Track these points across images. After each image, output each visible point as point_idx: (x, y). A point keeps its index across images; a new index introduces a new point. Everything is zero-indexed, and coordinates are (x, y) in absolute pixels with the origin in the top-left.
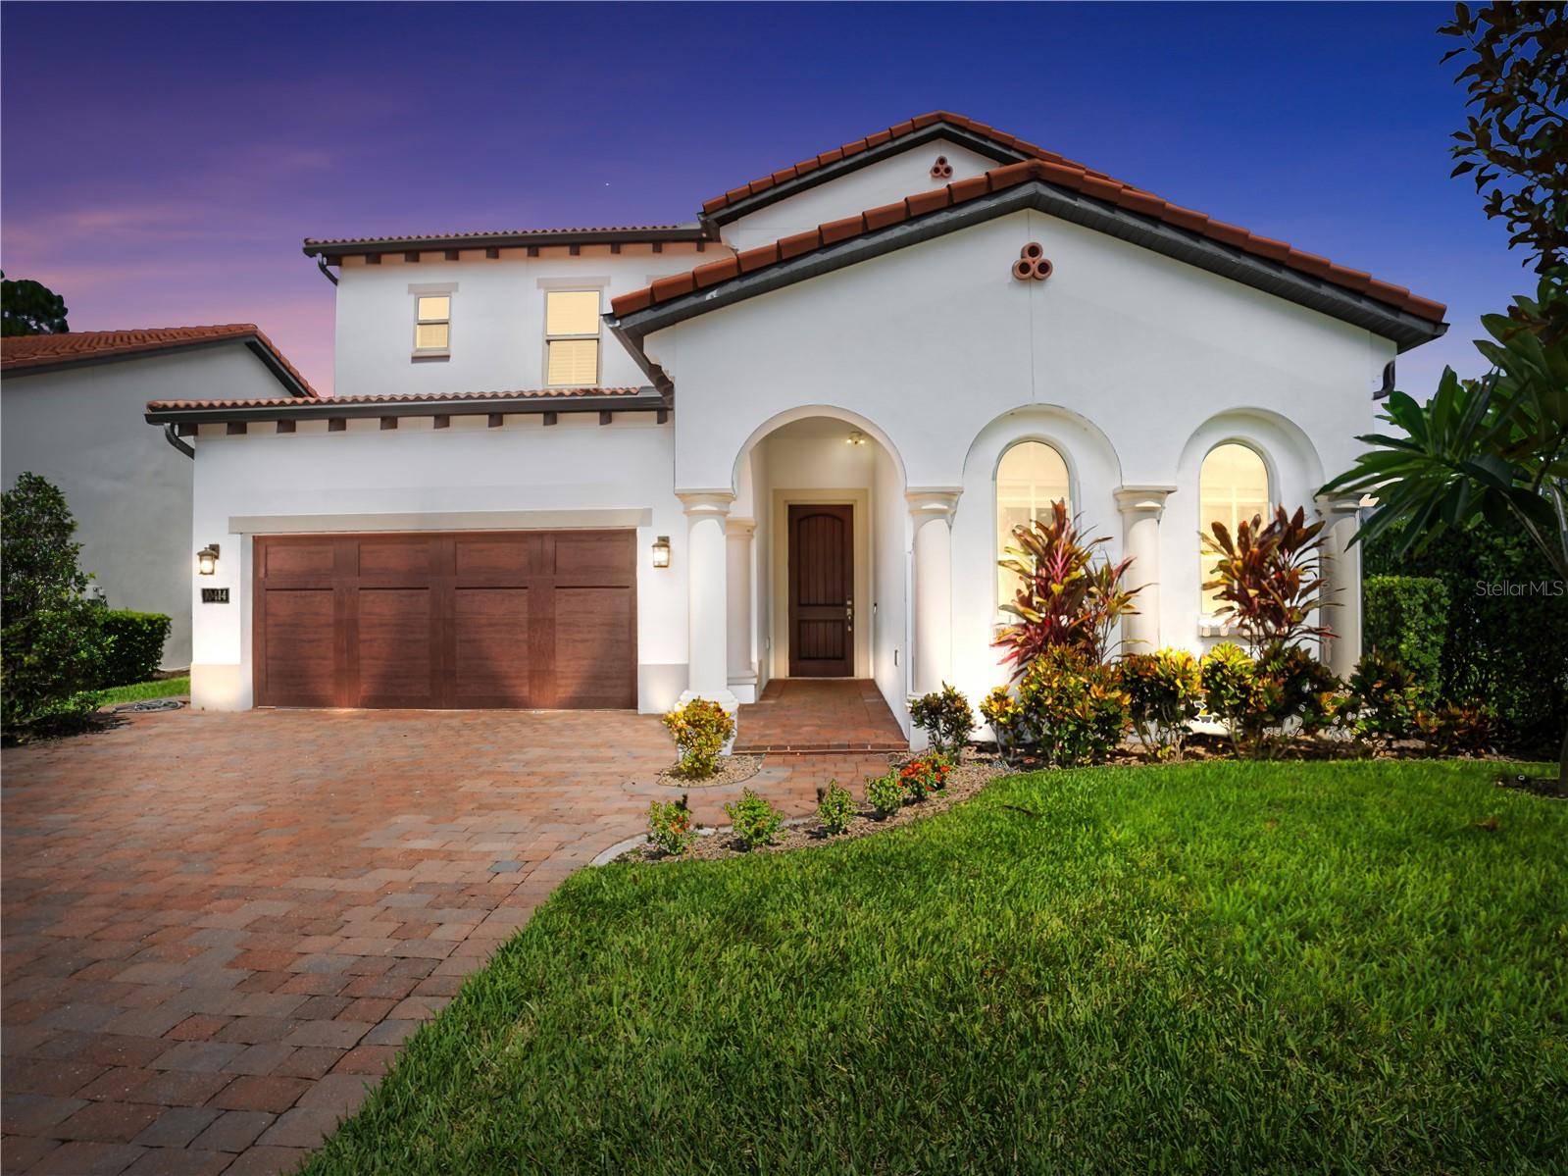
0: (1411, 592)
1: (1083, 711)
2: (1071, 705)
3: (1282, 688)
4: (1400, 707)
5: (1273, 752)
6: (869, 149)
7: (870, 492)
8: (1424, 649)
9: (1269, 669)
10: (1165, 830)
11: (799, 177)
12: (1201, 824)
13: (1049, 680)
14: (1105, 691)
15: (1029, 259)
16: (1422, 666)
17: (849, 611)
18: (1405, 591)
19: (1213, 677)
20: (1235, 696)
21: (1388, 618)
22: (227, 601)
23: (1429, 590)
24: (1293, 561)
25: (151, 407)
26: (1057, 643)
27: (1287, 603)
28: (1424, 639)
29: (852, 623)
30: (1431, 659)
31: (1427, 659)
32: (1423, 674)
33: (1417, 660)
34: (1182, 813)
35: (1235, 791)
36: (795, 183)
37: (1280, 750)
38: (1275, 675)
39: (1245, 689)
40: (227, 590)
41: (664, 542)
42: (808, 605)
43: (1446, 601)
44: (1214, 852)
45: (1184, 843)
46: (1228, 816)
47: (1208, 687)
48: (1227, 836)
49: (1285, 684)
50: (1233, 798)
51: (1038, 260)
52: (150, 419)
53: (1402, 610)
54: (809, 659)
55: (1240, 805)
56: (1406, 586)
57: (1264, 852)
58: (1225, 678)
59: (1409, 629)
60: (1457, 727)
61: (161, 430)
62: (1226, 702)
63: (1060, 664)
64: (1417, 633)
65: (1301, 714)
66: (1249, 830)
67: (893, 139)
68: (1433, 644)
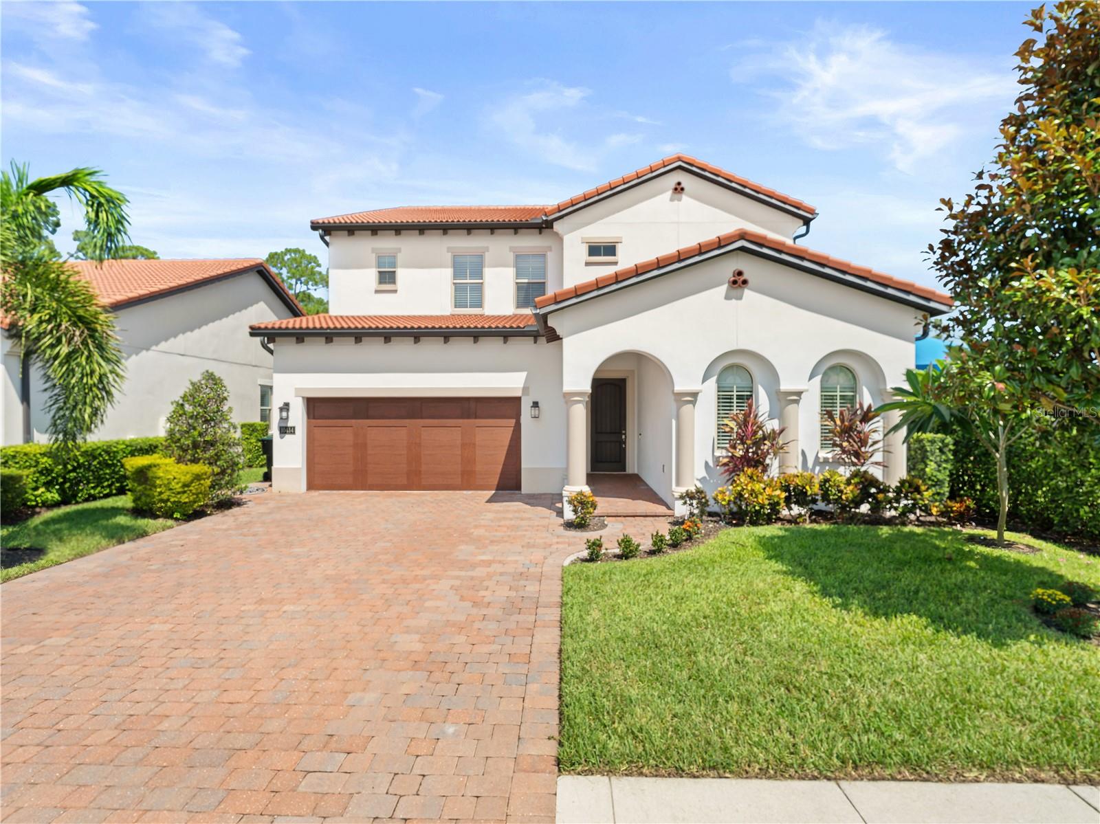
0: (932, 442)
1: (763, 500)
2: (757, 497)
3: (859, 491)
4: (921, 502)
5: (855, 521)
6: (638, 178)
7: (636, 372)
8: (939, 471)
9: (852, 481)
10: (802, 553)
11: (599, 195)
12: (818, 552)
13: (746, 485)
14: (773, 491)
15: (737, 278)
16: (938, 479)
17: (623, 437)
18: (929, 441)
19: (825, 485)
20: (835, 494)
21: (920, 454)
22: (294, 433)
23: (942, 441)
24: (867, 428)
25: (251, 328)
26: (749, 466)
27: (863, 449)
28: (939, 466)
29: (625, 443)
30: (944, 476)
31: (940, 476)
32: (938, 483)
33: (935, 476)
34: (810, 547)
35: (834, 538)
36: (596, 198)
37: (859, 520)
38: (856, 485)
39: (841, 491)
40: (294, 428)
41: (536, 405)
42: (602, 433)
43: (952, 447)
44: (823, 562)
45: (810, 559)
46: (830, 549)
47: (822, 490)
48: (829, 557)
49: (861, 489)
50: (833, 542)
51: (742, 278)
52: (252, 335)
53: (927, 451)
54: (601, 462)
55: (836, 545)
56: (930, 439)
57: (844, 564)
58: (830, 486)
59: (931, 461)
60: (952, 512)
61: (258, 340)
62: (831, 497)
63: (751, 478)
64: (936, 463)
65: (869, 502)
66: (839, 555)
67: (652, 172)
68: (945, 468)
